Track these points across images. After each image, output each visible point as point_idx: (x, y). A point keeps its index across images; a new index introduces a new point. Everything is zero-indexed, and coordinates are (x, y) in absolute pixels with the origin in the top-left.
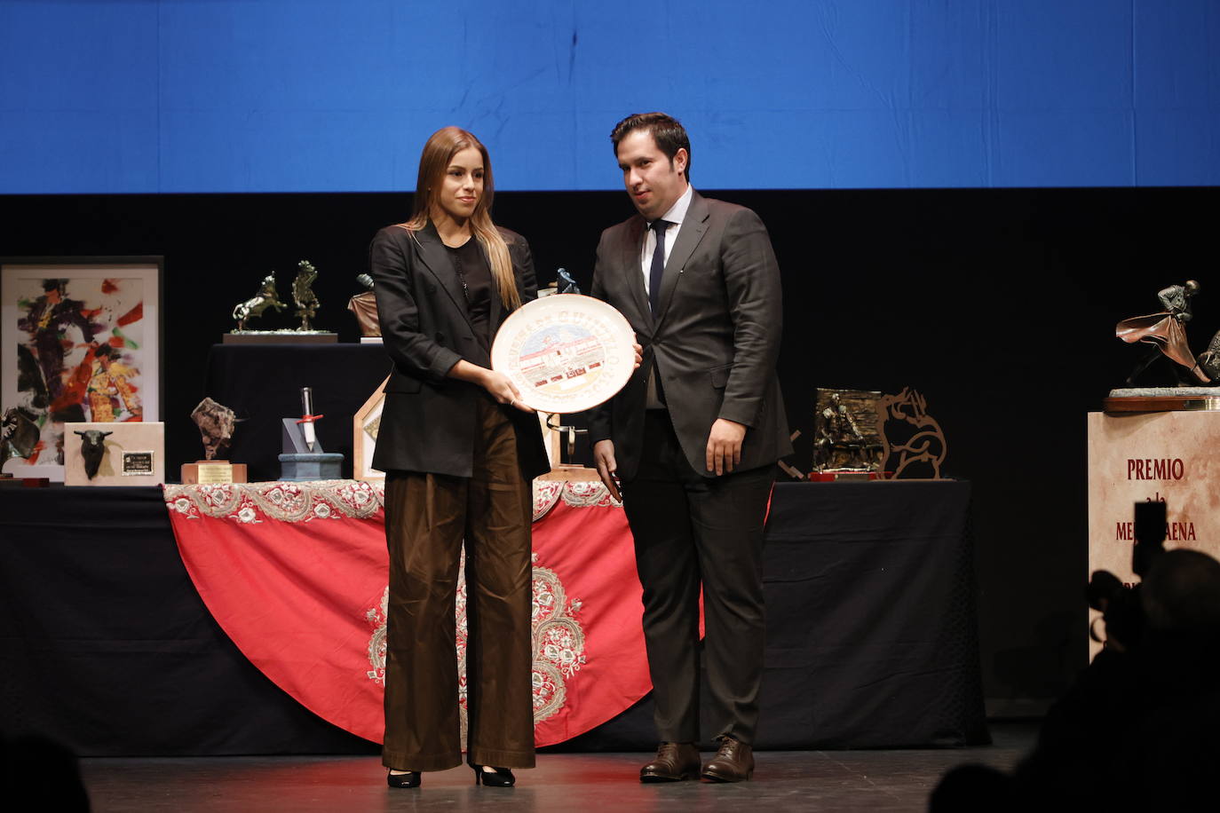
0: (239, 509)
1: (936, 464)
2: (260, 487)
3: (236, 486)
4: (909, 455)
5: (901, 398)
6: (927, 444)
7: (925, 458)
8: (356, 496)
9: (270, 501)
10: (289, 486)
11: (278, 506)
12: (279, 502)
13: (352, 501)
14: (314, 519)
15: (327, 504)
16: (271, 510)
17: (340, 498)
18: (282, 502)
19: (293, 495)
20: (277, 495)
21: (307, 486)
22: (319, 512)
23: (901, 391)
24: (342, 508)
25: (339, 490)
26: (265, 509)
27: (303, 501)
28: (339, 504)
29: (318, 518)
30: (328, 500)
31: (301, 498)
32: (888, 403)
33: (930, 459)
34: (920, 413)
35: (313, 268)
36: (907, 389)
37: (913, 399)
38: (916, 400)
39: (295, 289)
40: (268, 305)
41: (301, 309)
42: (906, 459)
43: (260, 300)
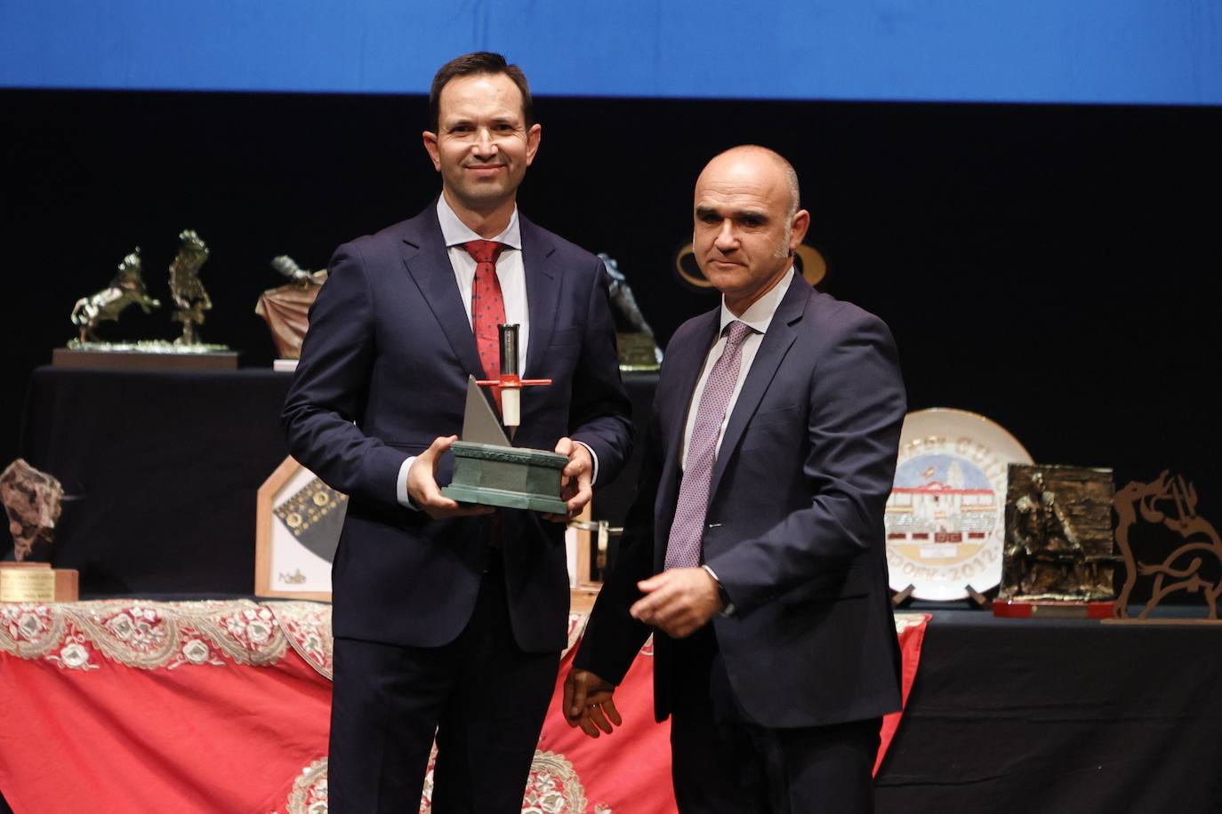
0: (63, 645)
2: (95, 608)
3: (59, 608)
4: (1168, 580)
5: (1157, 488)
6: (1196, 563)
7: (1193, 585)
8: (251, 629)
9: (113, 634)
10: (143, 610)
11: (125, 642)
12: (126, 636)
13: (244, 637)
14: (182, 664)
15: (204, 641)
16: (114, 649)
17: (225, 632)
18: (131, 636)
19: (149, 626)
20: (124, 625)
21: (172, 611)
22: (191, 653)
23: (1157, 477)
24: (227, 649)
25: (224, 620)
26: (103, 647)
27: (166, 636)
28: (224, 642)
29: (189, 663)
30: (206, 634)
31: (162, 630)
32: (1136, 496)
33: (1202, 589)
34: (1187, 513)
35: (201, 244)
36: (1166, 473)
37: (1175, 490)
38: (1181, 492)
39: (174, 277)
40: (129, 302)
41: (182, 309)
42: (1163, 587)
43: (117, 293)
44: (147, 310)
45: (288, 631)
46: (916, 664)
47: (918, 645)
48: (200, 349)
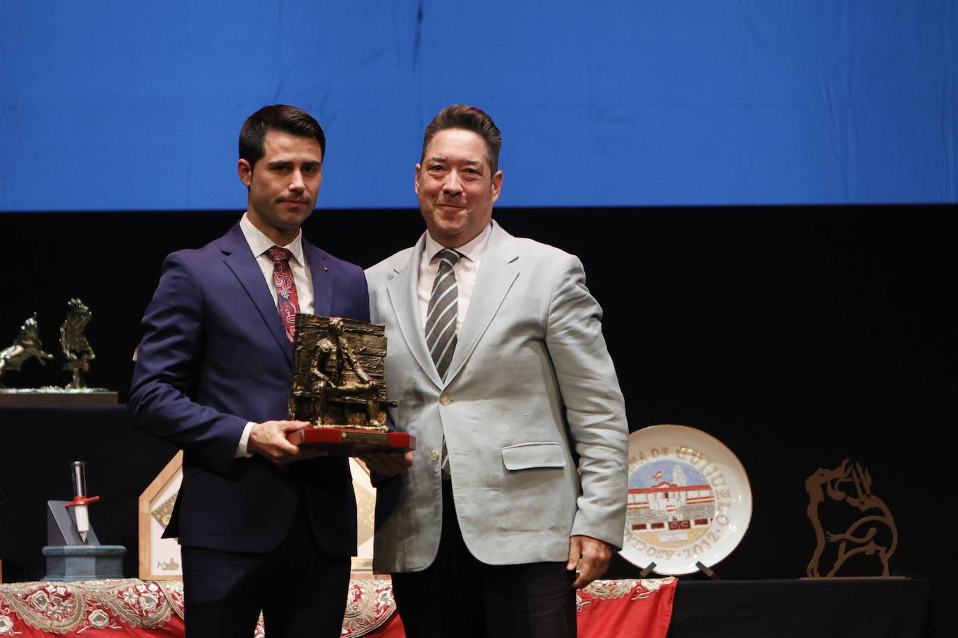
1: (885, 558)
2: (18, 588)
4: (850, 545)
5: (840, 473)
6: (872, 532)
7: (870, 549)
8: (142, 600)
9: (32, 606)
10: (56, 587)
11: (42, 613)
12: (43, 608)
13: (137, 606)
14: (88, 629)
15: (105, 611)
16: (34, 618)
17: (122, 603)
18: (47, 608)
19: (61, 599)
20: (41, 599)
21: (79, 587)
22: (95, 620)
23: (841, 465)
24: (123, 615)
25: (121, 593)
26: (25, 617)
27: (74, 607)
28: (121, 611)
29: (93, 628)
30: (107, 605)
31: (72, 603)
32: (823, 480)
33: (877, 552)
34: (864, 492)
35: (86, 308)
36: (846, 461)
37: (854, 475)
38: (859, 476)
39: (64, 335)
40: (30, 356)
41: (71, 360)
42: (846, 551)
43: (19, 349)
44: (43, 363)
45: (171, 600)
46: (670, 614)
47: (671, 599)
48: (87, 391)
